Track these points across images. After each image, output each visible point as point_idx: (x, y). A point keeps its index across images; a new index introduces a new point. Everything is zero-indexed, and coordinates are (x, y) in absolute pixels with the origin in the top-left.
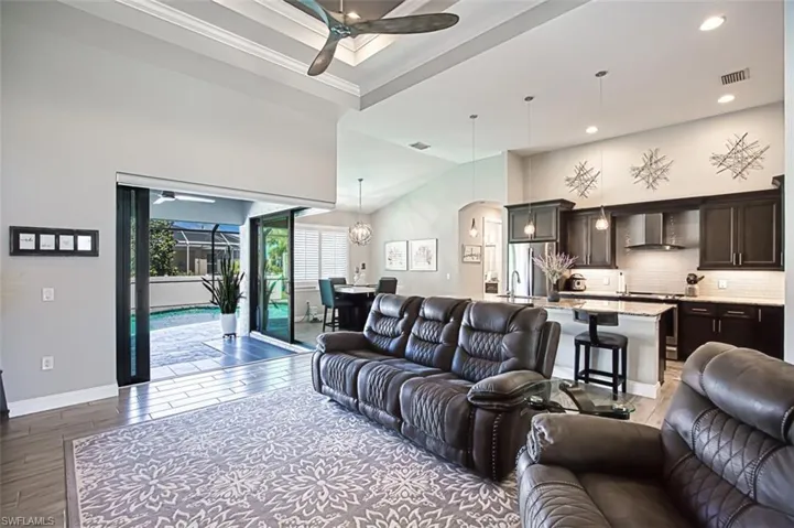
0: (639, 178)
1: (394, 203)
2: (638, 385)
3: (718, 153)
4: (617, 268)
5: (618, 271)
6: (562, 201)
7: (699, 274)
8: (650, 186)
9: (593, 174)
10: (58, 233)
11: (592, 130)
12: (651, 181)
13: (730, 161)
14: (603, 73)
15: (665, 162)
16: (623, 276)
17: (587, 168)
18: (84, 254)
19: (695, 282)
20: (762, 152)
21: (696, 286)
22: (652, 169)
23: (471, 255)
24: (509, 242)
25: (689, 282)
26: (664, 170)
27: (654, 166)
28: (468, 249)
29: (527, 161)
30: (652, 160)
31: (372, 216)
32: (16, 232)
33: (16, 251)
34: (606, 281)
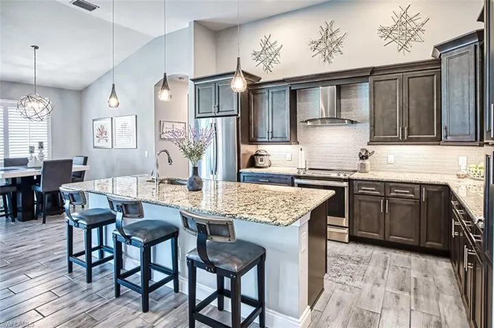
0: (316, 51)
3: (386, 26)
4: (298, 143)
5: (300, 146)
7: (370, 148)
8: (327, 59)
12: (327, 54)
13: (396, 34)
15: (338, 36)
16: (303, 152)
17: (272, 41)
19: (367, 158)
20: (423, 24)
21: (367, 162)
22: (328, 42)
25: (362, 158)
26: (339, 43)
27: (329, 39)
30: (328, 34)
34: (289, 157)
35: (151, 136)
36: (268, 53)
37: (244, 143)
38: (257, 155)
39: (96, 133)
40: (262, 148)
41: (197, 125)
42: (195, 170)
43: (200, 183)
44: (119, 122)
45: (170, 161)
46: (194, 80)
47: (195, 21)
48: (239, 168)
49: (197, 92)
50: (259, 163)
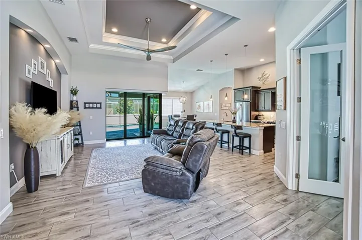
1: (199, 88)
2: (254, 151)
6: (252, 87)
9: (267, 75)
10: (93, 103)
11: (262, 60)
14: (247, 46)
18: (98, 108)
23: (226, 107)
24: (235, 102)
28: (224, 105)
29: (243, 72)
31: (192, 93)
32: (85, 103)
33: (85, 108)
35: (218, 108)
36: (263, 78)
37: (253, 111)
38: (258, 115)
39: (197, 107)
40: (260, 113)
41: (235, 105)
42: (234, 118)
43: (236, 121)
44: (206, 103)
45: (227, 116)
46: (234, 89)
47: (235, 69)
48: (251, 119)
49: (235, 94)
50: (259, 118)
